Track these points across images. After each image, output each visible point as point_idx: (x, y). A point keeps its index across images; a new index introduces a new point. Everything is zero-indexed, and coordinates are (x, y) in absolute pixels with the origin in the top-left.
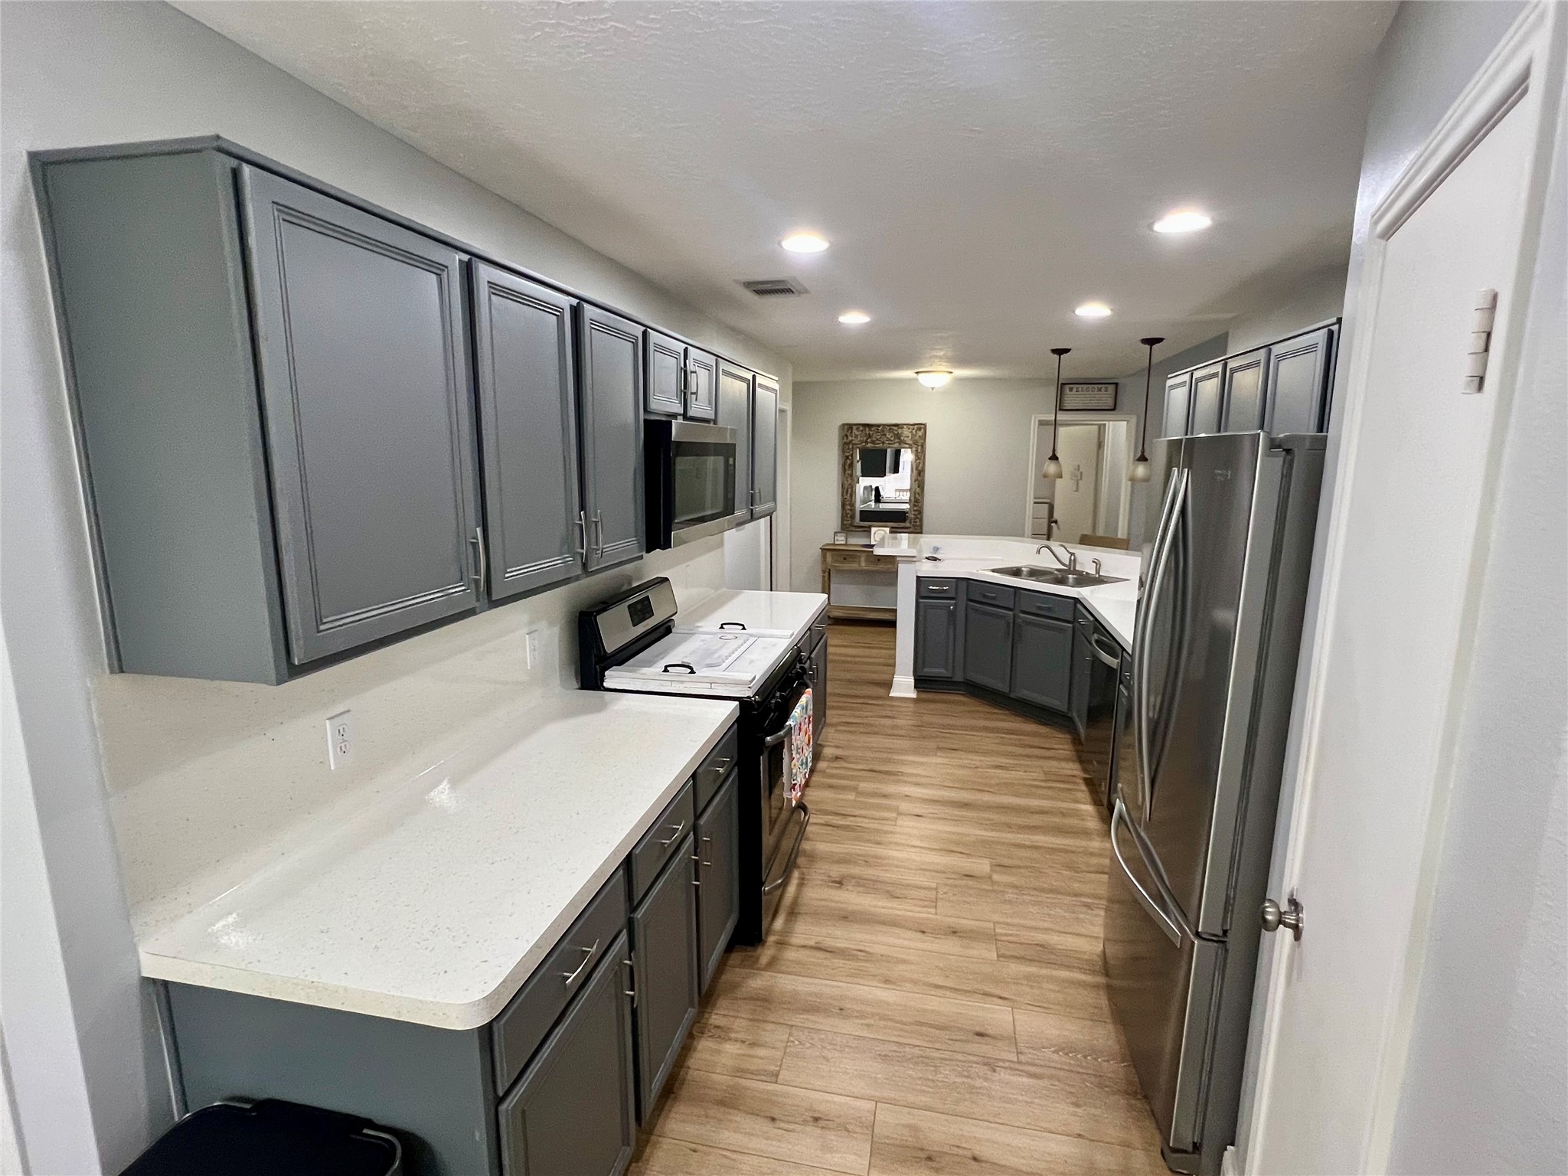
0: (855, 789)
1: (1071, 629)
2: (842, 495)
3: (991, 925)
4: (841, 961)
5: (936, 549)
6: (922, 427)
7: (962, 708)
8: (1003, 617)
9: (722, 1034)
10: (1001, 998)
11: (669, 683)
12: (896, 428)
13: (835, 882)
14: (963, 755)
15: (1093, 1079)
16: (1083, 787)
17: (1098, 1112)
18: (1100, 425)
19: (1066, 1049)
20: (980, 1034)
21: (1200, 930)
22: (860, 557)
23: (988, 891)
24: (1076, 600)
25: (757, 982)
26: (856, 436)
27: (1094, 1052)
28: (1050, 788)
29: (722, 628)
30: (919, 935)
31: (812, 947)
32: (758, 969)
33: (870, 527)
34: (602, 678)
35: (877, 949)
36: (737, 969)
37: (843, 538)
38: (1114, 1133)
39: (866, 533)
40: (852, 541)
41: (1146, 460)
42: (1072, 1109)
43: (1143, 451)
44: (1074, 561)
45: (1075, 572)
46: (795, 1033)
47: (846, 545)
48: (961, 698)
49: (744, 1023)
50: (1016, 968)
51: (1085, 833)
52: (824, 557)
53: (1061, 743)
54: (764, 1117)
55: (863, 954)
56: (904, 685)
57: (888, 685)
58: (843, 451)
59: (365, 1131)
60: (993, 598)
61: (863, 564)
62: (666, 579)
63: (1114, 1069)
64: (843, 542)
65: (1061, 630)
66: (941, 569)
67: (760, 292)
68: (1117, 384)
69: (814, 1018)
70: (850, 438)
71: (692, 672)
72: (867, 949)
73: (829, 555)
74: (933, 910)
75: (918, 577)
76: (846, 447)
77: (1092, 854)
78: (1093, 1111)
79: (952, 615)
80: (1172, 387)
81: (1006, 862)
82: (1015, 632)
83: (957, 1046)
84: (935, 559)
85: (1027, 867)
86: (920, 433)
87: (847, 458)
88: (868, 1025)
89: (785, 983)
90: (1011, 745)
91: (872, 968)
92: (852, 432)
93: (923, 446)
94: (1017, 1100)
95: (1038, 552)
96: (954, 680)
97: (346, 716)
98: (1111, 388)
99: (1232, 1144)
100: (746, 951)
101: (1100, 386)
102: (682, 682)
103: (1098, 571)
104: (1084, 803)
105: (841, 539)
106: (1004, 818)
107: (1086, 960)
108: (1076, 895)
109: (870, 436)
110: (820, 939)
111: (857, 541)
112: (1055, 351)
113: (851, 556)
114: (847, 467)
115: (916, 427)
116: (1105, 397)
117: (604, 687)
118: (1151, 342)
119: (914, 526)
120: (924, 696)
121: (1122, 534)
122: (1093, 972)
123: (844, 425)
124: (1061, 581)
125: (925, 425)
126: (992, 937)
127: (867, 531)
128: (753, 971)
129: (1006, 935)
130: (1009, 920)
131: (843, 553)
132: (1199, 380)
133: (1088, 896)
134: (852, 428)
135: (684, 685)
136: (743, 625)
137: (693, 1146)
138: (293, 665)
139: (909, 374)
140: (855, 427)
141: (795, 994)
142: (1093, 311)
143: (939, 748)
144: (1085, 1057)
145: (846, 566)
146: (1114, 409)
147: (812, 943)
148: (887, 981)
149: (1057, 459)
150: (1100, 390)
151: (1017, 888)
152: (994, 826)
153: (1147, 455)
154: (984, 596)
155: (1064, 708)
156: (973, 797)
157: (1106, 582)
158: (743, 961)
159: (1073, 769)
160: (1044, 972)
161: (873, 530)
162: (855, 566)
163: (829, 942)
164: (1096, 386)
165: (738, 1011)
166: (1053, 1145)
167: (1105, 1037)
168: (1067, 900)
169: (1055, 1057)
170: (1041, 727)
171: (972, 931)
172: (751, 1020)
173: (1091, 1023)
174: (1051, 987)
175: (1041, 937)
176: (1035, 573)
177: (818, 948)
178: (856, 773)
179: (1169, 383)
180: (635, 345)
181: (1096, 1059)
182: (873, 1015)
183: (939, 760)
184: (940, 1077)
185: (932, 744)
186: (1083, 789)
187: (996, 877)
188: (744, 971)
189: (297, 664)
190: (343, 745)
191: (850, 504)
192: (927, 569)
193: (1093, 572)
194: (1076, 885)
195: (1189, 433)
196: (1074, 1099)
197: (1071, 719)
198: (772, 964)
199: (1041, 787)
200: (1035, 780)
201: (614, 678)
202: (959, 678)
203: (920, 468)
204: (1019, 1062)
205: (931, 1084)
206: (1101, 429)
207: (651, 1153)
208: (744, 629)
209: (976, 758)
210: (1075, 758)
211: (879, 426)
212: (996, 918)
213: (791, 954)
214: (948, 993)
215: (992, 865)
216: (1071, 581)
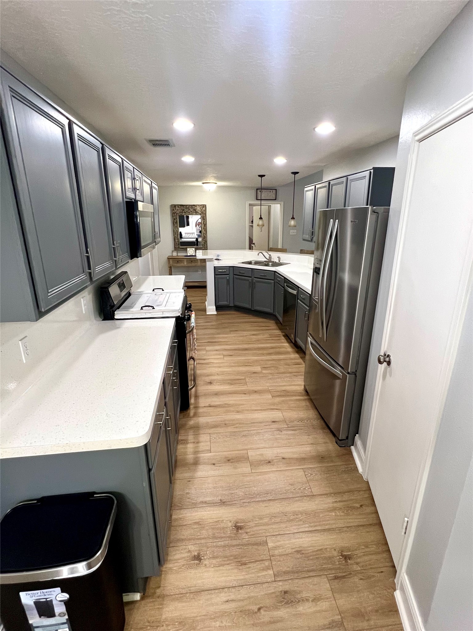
0: (205, 349)
1: (273, 283)
2: (174, 235)
3: (267, 387)
4: (220, 409)
5: (218, 256)
6: (204, 206)
7: (234, 316)
8: (248, 280)
9: (185, 442)
10: (277, 409)
11: (145, 314)
12: (194, 207)
13: (209, 383)
14: (240, 332)
15: (311, 427)
16: (283, 338)
17: (315, 436)
18: (269, 206)
19: (301, 420)
20: (273, 422)
21: (349, 371)
22: (184, 260)
23: (262, 377)
24: (275, 272)
25: (192, 422)
26: (178, 210)
27: (309, 419)
28: (272, 340)
29: (153, 291)
30: (244, 395)
31: (208, 407)
32: (191, 417)
33: (186, 248)
34: (114, 315)
35: (231, 402)
36: (183, 419)
37: (176, 253)
38: (321, 441)
39: (185, 251)
40: (179, 254)
41: (294, 219)
42: (308, 437)
43: (293, 215)
44: (270, 257)
45: (271, 262)
46: (212, 435)
47: (177, 256)
48: (233, 312)
49: (192, 436)
50: (278, 400)
51: (287, 353)
52: (169, 261)
53: (272, 324)
54: (211, 464)
55: (226, 405)
56: (211, 309)
57: (205, 310)
58: (173, 217)
59: (95, 496)
60: (244, 273)
61: (185, 263)
62: (126, 272)
63: (317, 422)
64: (176, 255)
65: (270, 283)
66: (221, 263)
67: (154, 145)
68: (276, 190)
69: (216, 429)
70: (175, 211)
71: (154, 308)
72: (229, 403)
73: (171, 261)
74: (246, 386)
75: (214, 267)
76: (173, 214)
77: (292, 359)
78: (313, 436)
79: (228, 281)
80: (307, 191)
81: (265, 366)
82: (252, 285)
83: (267, 427)
84: (218, 260)
85: (272, 367)
86: (204, 209)
87: (175, 219)
88: (236, 427)
89: (202, 420)
90: (255, 327)
91: (232, 409)
92: (175, 208)
93: (205, 214)
94: (291, 438)
95: (258, 254)
96: (230, 305)
97: (25, 339)
98: (274, 191)
99: (357, 434)
100: (184, 412)
101: (270, 190)
102: (150, 313)
103: (279, 261)
104: (285, 343)
105: (175, 254)
106: (260, 352)
107: (300, 392)
108: (291, 373)
109: (183, 210)
110: (210, 403)
111: (181, 254)
112: (259, 176)
113: (181, 261)
114: (175, 223)
115: (202, 206)
116: (272, 195)
117: (115, 319)
118: (295, 173)
119: (204, 247)
120: (220, 313)
121: (280, 246)
122: (302, 396)
123: (172, 205)
124: (267, 265)
125: (206, 205)
126: (269, 391)
127: (186, 250)
128: (189, 419)
129: (272, 389)
130: (272, 385)
131: (177, 259)
132: (318, 188)
133: (295, 373)
134: (176, 207)
135: (151, 314)
136: (162, 289)
137: (188, 480)
138: (42, 312)
139: (199, 183)
140: (177, 206)
141: (207, 423)
142: (280, 161)
143: (231, 331)
144: (307, 421)
145: (178, 265)
146: (276, 199)
147: (207, 405)
148: (238, 412)
149: (262, 218)
150: (270, 192)
151: (272, 374)
152: (258, 355)
153: (294, 217)
154: (240, 273)
155: (272, 312)
156: (248, 346)
157: (283, 265)
158: (184, 416)
159: (278, 332)
160: (288, 398)
161: (188, 249)
162: (182, 264)
163: (212, 404)
164: (269, 190)
165: (188, 433)
166: (305, 449)
167: (311, 414)
168: (288, 375)
169: (299, 423)
170: (263, 319)
171: (261, 390)
172: (194, 435)
173: (306, 411)
174: (292, 402)
175: (284, 388)
176: (257, 263)
177: (210, 406)
178: (203, 344)
179: (306, 189)
180: (120, 166)
181: (311, 421)
182: (237, 423)
183: (233, 335)
184: (265, 437)
185: (228, 330)
186: (283, 339)
187: (264, 372)
188: (185, 419)
189: (43, 310)
190: (27, 351)
191: (177, 239)
192: (217, 264)
193: (277, 261)
194: (290, 370)
195: (329, 207)
196: (308, 434)
197: (275, 316)
198: (195, 415)
199: (269, 340)
200: (267, 338)
201: (118, 314)
202: (232, 305)
203: (205, 223)
204: (288, 427)
205: (262, 440)
206: (269, 207)
207: (174, 486)
208: (163, 290)
209: (245, 333)
210: (278, 328)
211: (187, 205)
212: (268, 385)
213: (201, 410)
214: (259, 412)
215: (261, 368)
216: (270, 265)
